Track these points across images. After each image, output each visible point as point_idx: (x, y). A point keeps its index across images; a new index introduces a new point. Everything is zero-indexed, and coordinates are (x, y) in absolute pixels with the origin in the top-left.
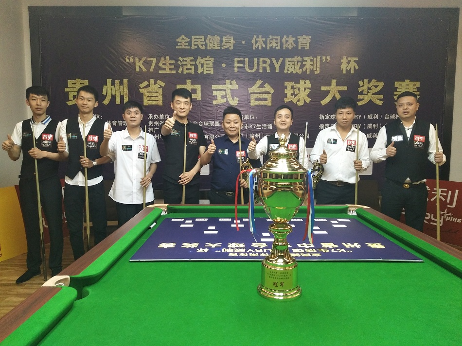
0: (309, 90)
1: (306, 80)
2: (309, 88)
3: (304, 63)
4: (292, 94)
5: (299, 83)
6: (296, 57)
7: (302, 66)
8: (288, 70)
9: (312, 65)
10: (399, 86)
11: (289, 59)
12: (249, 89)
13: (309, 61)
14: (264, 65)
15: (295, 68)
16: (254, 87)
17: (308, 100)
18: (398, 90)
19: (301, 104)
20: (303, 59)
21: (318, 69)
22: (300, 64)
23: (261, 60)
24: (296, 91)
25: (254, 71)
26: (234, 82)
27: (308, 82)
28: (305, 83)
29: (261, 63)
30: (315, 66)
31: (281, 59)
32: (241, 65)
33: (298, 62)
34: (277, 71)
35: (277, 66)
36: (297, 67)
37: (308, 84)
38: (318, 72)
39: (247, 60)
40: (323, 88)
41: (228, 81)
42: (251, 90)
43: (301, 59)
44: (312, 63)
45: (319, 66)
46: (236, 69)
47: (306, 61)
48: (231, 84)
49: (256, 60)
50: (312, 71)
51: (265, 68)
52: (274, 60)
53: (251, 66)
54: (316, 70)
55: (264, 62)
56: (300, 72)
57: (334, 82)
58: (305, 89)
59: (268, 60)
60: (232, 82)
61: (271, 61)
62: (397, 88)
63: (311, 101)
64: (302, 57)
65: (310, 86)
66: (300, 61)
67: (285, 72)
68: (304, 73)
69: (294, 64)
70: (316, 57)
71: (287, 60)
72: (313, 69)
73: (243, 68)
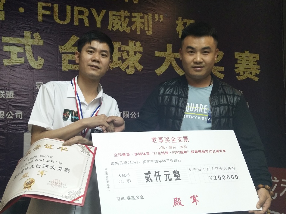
0: (140, 55)
1: (136, 41)
2: (140, 52)
3: (133, 20)
4: (119, 59)
5: (127, 44)
6: (122, 11)
7: (131, 24)
8: (113, 27)
9: (143, 23)
10: (239, 58)
11: (114, 13)
12: (60, 47)
13: (138, 17)
14: (81, 17)
15: (121, 25)
16: (67, 44)
17: (140, 68)
18: (238, 62)
19: (130, 71)
20: (131, 15)
21: (150, 29)
22: (127, 20)
23: (77, 9)
24: (125, 55)
25: (66, 22)
26: (37, 35)
27: (138, 44)
28: (135, 45)
29: (76, 13)
30: (146, 25)
31: (104, 11)
32: (48, 13)
33: (125, 17)
34: (99, 26)
35: (99, 20)
36: (125, 24)
37: (139, 47)
38: (150, 33)
39: (56, 6)
40: (158, 54)
41: (27, 34)
42: (62, 49)
43: (128, 15)
44: (142, 21)
45: (151, 26)
46: (40, 18)
47: (135, 17)
48: (32, 38)
49: (69, 8)
50: (143, 31)
51: (81, 21)
52: (94, 11)
53: (62, 16)
54: (148, 30)
55: (81, 13)
56: (128, 30)
57: (169, 47)
58: (135, 53)
59: (86, 11)
60: (34, 35)
61: (90, 13)
62: (237, 59)
63: (143, 70)
64: (130, 12)
65: (141, 49)
66: (127, 17)
67: (110, 28)
68: (134, 32)
69: (120, 20)
70: (147, 14)
71: (111, 13)
72: (144, 28)
73: (51, 17)
